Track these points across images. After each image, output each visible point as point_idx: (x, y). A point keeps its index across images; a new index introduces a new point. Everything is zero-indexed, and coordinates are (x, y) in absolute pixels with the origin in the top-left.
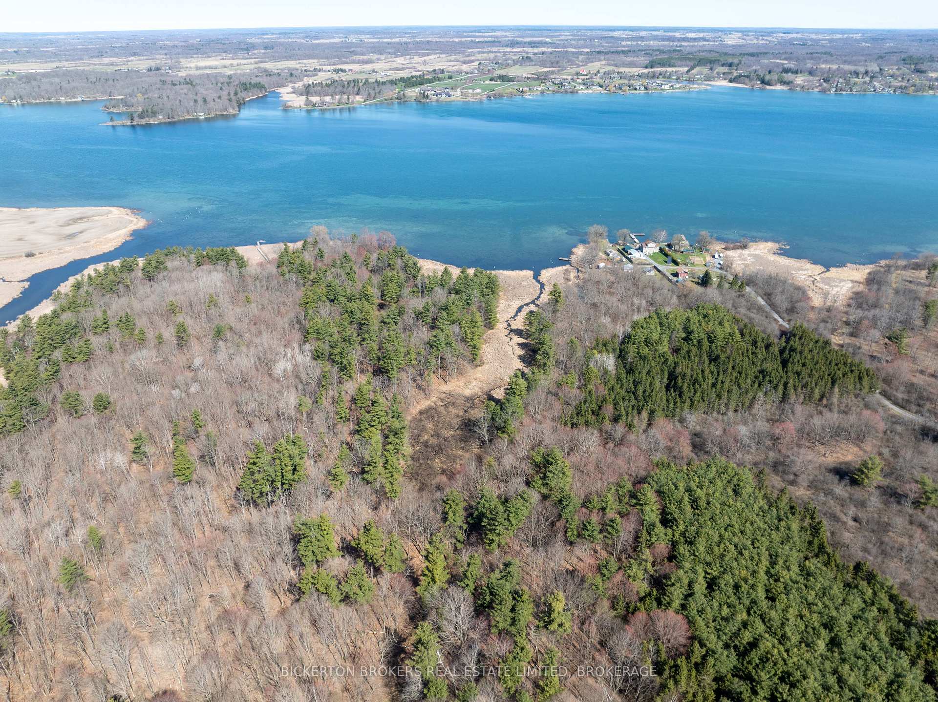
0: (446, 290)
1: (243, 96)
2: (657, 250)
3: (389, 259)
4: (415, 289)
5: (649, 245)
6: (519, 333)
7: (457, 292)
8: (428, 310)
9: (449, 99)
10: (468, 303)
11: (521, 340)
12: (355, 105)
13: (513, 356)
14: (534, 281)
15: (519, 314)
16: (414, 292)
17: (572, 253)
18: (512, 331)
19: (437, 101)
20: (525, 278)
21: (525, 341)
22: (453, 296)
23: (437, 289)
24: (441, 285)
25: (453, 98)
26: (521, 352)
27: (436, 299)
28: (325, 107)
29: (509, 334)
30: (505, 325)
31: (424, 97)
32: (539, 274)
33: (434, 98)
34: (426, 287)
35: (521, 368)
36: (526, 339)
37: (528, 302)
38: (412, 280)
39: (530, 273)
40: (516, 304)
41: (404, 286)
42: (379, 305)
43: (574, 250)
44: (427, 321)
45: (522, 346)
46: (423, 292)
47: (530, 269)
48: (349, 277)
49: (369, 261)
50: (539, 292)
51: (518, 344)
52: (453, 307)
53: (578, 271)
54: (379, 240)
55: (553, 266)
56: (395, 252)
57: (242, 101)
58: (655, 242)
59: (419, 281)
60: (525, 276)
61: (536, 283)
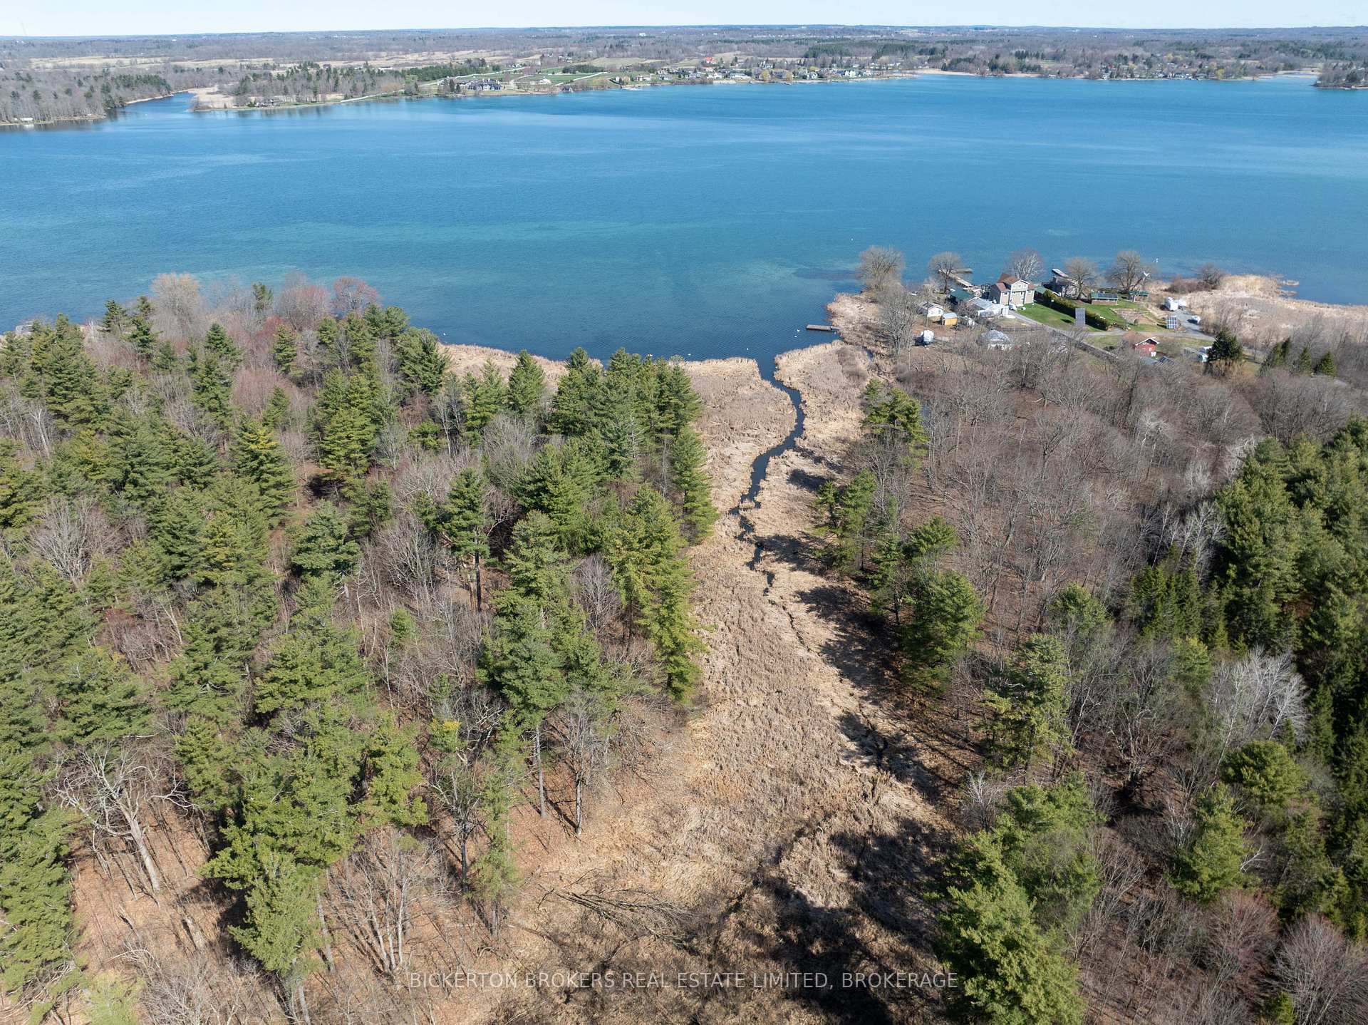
0: (531, 423)
1: (120, 94)
2: (1030, 298)
3: (355, 343)
4: (430, 426)
5: (1014, 287)
6: (791, 550)
7: (569, 428)
8: (472, 507)
9: (497, 93)
10: (614, 464)
11: (808, 581)
12: (329, 104)
13: (802, 652)
14: (767, 384)
15: (763, 484)
16: (425, 434)
17: (833, 315)
18: (761, 545)
19: (476, 95)
20: (738, 380)
21: (820, 582)
22: (556, 439)
23: (501, 420)
24: (514, 408)
25: (502, 91)
26: (824, 632)
27: (500, 454)
28: (272, 107)
29: (757, 558)
30: (733, 525)
31: (452, 90)
32: (775, 366)
33: (471, 92)
34: (463, 415)
35: (852, 705)
36: (821, 573)
37: (775, 443)
38: (419, 397)
39: (748, 366)
40: (744, 453)
41: (389, 417)
42: (311, 486)
43: (833, 307)
44: (473, 547)
45: (823, 602)
46: (454, 433)
47: (748, 356)
48: (204, 397)
49: (289, 350)
50: (792, 412)
51: (804, 597)
52: (566, 482)
53: (871, 354)
54: (338, 300)
55: (803, 345)
56: (373, 322)
57: (117, 103)
58: (1023, 278)
59: (441, 400)
60: (736, 375)
61: (776, 390)
